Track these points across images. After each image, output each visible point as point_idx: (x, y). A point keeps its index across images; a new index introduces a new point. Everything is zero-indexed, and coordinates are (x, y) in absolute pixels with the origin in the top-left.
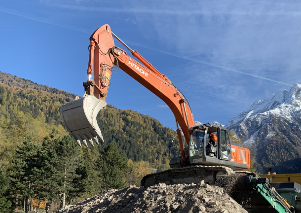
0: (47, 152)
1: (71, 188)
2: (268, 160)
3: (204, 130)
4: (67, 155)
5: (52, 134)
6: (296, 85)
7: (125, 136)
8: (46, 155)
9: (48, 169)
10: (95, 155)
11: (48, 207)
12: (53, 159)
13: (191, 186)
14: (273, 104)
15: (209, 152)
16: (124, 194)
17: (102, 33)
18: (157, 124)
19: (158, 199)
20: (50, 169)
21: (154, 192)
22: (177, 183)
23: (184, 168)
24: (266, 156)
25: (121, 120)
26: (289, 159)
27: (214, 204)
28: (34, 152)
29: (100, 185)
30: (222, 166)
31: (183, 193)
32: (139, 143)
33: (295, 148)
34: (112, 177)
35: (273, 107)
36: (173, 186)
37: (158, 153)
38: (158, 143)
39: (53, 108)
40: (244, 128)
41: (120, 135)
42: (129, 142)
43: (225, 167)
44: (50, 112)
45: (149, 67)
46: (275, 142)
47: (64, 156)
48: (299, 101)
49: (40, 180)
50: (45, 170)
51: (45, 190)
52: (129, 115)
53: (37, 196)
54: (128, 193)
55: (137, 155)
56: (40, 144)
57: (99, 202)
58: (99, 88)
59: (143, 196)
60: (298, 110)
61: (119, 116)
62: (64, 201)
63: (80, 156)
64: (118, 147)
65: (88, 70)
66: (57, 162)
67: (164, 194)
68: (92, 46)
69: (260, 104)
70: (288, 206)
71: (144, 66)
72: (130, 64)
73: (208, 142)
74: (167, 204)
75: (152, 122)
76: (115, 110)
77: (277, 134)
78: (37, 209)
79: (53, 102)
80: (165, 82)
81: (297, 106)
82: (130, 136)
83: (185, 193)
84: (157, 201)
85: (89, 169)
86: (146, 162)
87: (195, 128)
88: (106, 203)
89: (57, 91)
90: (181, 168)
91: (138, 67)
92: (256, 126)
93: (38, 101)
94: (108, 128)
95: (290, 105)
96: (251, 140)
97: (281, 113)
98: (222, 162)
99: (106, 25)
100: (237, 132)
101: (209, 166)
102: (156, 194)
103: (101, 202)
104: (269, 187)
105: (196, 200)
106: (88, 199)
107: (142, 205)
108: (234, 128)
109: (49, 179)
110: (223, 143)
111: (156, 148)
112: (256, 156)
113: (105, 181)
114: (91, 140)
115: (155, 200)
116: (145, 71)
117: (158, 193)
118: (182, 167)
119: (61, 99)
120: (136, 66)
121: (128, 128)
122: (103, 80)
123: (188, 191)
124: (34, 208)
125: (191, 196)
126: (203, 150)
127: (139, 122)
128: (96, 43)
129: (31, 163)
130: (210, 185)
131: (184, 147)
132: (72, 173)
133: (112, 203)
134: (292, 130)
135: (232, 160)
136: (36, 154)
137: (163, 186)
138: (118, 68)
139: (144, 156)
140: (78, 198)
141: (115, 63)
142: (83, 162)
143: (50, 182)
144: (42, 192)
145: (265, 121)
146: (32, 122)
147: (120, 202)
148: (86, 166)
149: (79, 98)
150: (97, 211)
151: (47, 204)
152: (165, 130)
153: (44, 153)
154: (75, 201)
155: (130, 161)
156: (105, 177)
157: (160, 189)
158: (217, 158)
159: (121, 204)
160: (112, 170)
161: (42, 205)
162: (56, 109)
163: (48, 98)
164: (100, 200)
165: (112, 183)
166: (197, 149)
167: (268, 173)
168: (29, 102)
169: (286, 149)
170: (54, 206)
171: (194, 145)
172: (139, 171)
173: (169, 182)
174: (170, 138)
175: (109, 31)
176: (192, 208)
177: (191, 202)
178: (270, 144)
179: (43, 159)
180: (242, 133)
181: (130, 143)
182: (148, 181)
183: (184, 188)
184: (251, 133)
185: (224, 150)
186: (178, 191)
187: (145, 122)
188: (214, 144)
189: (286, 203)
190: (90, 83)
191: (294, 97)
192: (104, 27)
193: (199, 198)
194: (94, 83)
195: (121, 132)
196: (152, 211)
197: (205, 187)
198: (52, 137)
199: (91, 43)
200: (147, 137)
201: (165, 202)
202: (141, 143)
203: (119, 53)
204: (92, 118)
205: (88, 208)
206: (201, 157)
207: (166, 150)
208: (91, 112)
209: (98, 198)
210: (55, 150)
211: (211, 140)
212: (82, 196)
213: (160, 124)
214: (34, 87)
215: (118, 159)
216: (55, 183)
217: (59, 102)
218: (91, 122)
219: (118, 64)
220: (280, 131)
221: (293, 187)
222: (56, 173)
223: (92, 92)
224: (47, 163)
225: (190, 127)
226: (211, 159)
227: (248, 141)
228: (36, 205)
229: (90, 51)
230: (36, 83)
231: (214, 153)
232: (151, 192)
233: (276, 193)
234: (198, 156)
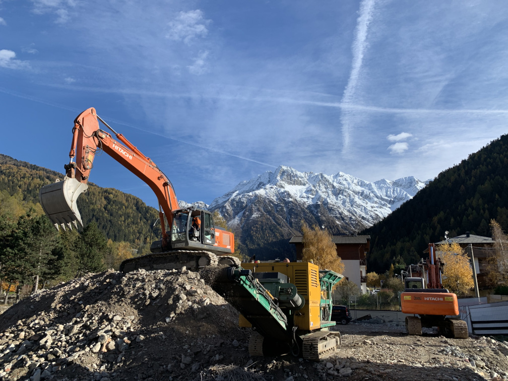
0: (22, 231)
1: (45, 269)
2: (252, 241)
3: (188, 213)
4: (43, 235)
5: (29, 213)
6: (281, 167)
7: (106, 215)
8: (21, 235)
9: (22, 250)
10: (74, 235)
11: (19, 290)
12: (28, 239)
13: (172, 272)
14: (258, 185)
15: (192, 236)
16: (102, 279)
17: (87, 116)
18: (140, 203)
19: (138, 285)
20: (24, 249)
21: (133, 278)
22: (157, 269)
23: (166, 252)
24: (250, 237)
25: (103, 199)
26: (274, 240)
27: (196, 292)
28: (8, 232)
29: (77, 267)
30: (205, 252)
31: (163, 280)
32: (120, 223)
33: (280, 229)
34: (90, 258)
35: (258, 188)
36: (153, 272)
37: (140, 233)
38: (140, 223)
39: (32, 185)
40: (229, 208)
41: (101, 214)
42: (110, 221)
43: (209, 253)
44: (28, 189)
45: (133, 150)
46: (260, 223)
47: (40, 236)
48: (284, 182)
49: (12, 261)
50: (18, 251)
51: (17, 272)
52: (112, 193)
53: (8, 278)
54: (106, 278)
55: (117, 235)
56: (16, 222)
57: (74, 287)
58: (81, 171)
59: (121, 283)
60: (283, 191)
61: (100, 195)
62: (37, 283)
63: (58, 236)
64: (98, 227)
65: (70, 153)
66: (32, 242)
67: (143, 280)
68: (76, 128)
69: (245, 184)
70: (271, 298)
71: (129, 149)
72: (114, 147)
73: (191, 225)
74: (146, 292)
75: (135, 201)
76: (97, 188)
77: (262, 215)
78: (7, 293)
79: (33, 179)
80: (149, 165)
81: (282, 187)
82: (111, 215)
83: (165, 280)
84: (136, 288)
85: (67, 250)
86: (126, 243)
87: (178, 211)
88: (83, 288)
89: (38, 167)
90: (162, 253)
91: (122, 150)
92: (242, 206)
93: (17, 178)
94: (89, 206)
95: (275, 186)
96: (236, 221)
97: (266, 194)
98: (205, 247)
99: (91, 108)
100: (222, 212)
101: (192, 252)
102: (135, 281)
103: (77, 286)
104: (253, 279)
105: (177, 288)
106: (63, 283)
107: (120, 292)
108: (219, 208)
109: (22, 260)
110: (207, 227)
111: (138, 227)
112: (241, 237)
113: (83, 263)
114: (70, 224)
115: (134, 287)
116: (130, 154)
117: (137, 279)
118: (163, 251)
119: (41, 176)
120: (120, 149)
121: (109, 206)
122: (85, 162)
123: (169, 278)
124: (4, 291)
125: (171, 283)
126: (186, 234)
127: (121, 201)
128: (80, 126)
129: (4, 243)
130: (191, 271)
131: (166, 231)
132: (47, 254)
133: (88, 290)
134: (277, 211)
135: (216, 244)
136: (10, 233)
137: (143, 271)
138: (102, 150)
139: (125, 236)
140: (53, 281)
141: (99, 146)
142: (61, 243)
143: (23, 264)
144: (13, 274)
145: (250, 201)
146: (8, 200)
147: (96, 288)
148: (63, 246)
149: (59, 181)
150: (72, 299)
151: (18, 287)
152: (148, 209)
153: (19, 233)
154: (49, 283)
155: (110, 241)
156: (83, 259)
157: (139, 275)
158: (200, 242)
159: (98, 291)
160: (91, 252)
161: (13, 288)
162: (35, 186)
163: (27, 175)
164: (76, 284)
165: (89, 264)
166: (180, 233)
167: (251, 262)
168: (6, 179)
169: (272, 230)
170: (25, 289)
171: (177, 229)
172: (118, 252)
173: (149, 268)
174: (153, 218)
175: (94, 114)
176: (172, 297)
177: (171, 290)
178: (255, 224)
179: (17, 238)
180: (227, 213)
181: (111, 223)
182: (127, 266)
183: (165, 275)
184: (236, 214)
185: (208, 234)
186: (158, 278)
187: (127, 200)
188: (197, 228)
189: (270, 294)
190: (72, 166)
191: (278, 178)
192: (89, 110)
193: (180, 286)
194: (76, 166)
195: (102, 211)
196: (130, 299)
197: (186, 273)
198: (29, 216)
199: (75, 125)
200: (129, 217)
201: (144, 289)
202: (123, 222)
203: (104, 136)
204: (72, 201)
205: (62, 293)
206: (183, 242)
207: (147, 230)
208: (71, 195)
209: (74, 282)
210: (31, 230)
211: (195, 224)
212: (57, 279)
213: (143, 203)
214: (13, 163)
215: (97, 240)
216: (28, 265)
217: (39, 179)
218: (70, 205)
219: (102, 147)
220: (265, 212)
221: (277, 277)
222: (30, 254)
223: (73, 175)
224: (21, 243)
225: (173, 210)
226: (194, 243)
227: (232, 221)
228: (6, 287)
229: (74, 133)
230: (16, 160)
231: (197, 237)
232: (129, 279)
233: (259, 284)
234: (180, 240)
